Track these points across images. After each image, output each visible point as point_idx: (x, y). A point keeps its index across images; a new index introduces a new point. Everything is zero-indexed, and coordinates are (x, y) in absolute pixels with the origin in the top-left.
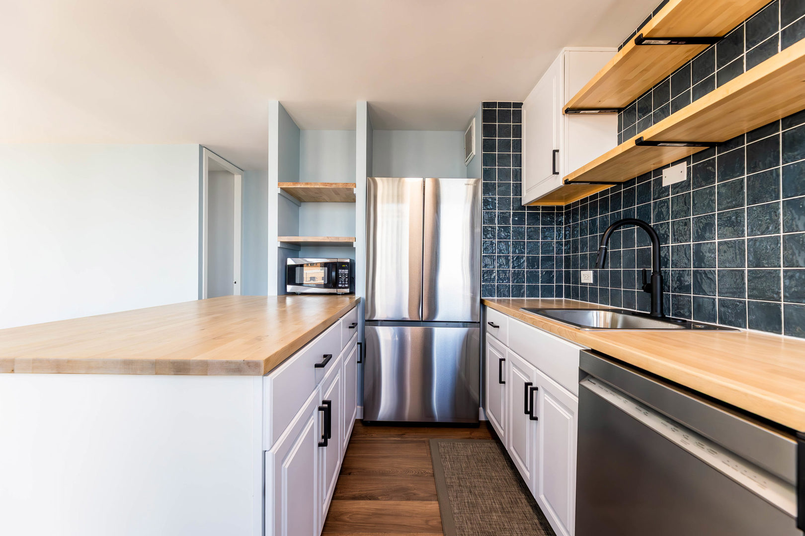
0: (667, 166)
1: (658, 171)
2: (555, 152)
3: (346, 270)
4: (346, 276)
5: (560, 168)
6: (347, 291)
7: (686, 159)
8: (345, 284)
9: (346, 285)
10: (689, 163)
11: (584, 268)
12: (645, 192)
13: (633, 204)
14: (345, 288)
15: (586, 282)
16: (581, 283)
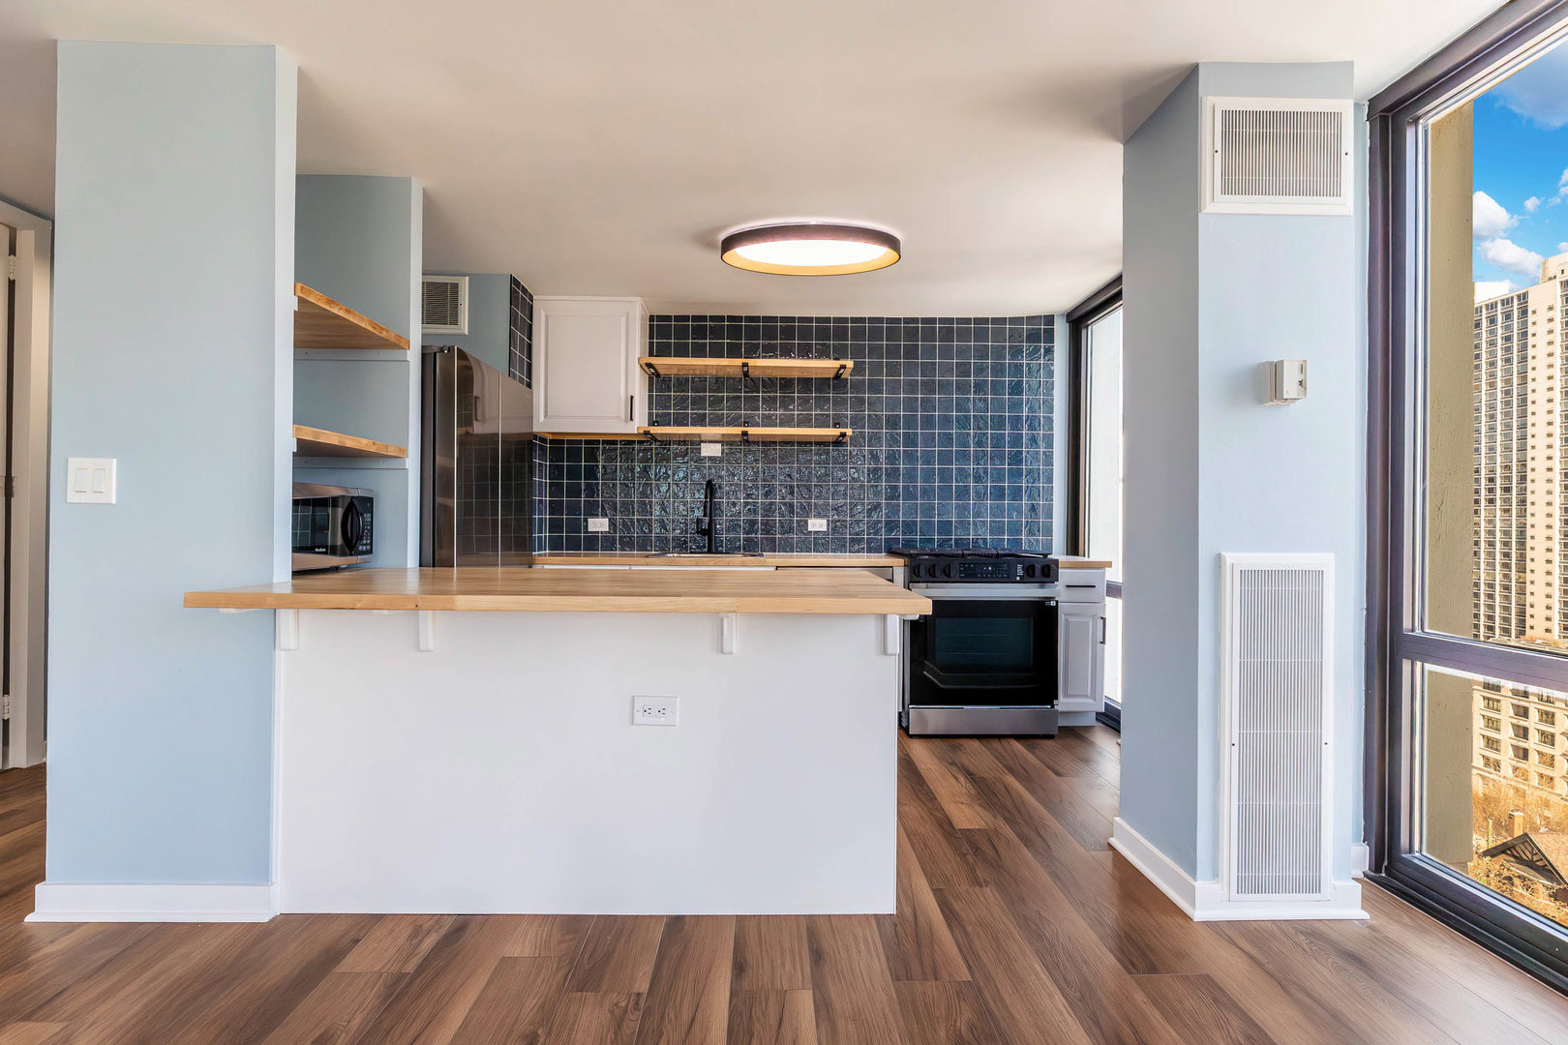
0: (705, 443)
1: (698, 444)
2: (632, 398)
3: (368, 515)
4: (368, 528)
5: (635, 415)
7: (722, 443)
8: (367, 544)
9: (368, 548)
10: (722, 446)
11: (594, 515)
15: (597, 530)
16: (587, 532)
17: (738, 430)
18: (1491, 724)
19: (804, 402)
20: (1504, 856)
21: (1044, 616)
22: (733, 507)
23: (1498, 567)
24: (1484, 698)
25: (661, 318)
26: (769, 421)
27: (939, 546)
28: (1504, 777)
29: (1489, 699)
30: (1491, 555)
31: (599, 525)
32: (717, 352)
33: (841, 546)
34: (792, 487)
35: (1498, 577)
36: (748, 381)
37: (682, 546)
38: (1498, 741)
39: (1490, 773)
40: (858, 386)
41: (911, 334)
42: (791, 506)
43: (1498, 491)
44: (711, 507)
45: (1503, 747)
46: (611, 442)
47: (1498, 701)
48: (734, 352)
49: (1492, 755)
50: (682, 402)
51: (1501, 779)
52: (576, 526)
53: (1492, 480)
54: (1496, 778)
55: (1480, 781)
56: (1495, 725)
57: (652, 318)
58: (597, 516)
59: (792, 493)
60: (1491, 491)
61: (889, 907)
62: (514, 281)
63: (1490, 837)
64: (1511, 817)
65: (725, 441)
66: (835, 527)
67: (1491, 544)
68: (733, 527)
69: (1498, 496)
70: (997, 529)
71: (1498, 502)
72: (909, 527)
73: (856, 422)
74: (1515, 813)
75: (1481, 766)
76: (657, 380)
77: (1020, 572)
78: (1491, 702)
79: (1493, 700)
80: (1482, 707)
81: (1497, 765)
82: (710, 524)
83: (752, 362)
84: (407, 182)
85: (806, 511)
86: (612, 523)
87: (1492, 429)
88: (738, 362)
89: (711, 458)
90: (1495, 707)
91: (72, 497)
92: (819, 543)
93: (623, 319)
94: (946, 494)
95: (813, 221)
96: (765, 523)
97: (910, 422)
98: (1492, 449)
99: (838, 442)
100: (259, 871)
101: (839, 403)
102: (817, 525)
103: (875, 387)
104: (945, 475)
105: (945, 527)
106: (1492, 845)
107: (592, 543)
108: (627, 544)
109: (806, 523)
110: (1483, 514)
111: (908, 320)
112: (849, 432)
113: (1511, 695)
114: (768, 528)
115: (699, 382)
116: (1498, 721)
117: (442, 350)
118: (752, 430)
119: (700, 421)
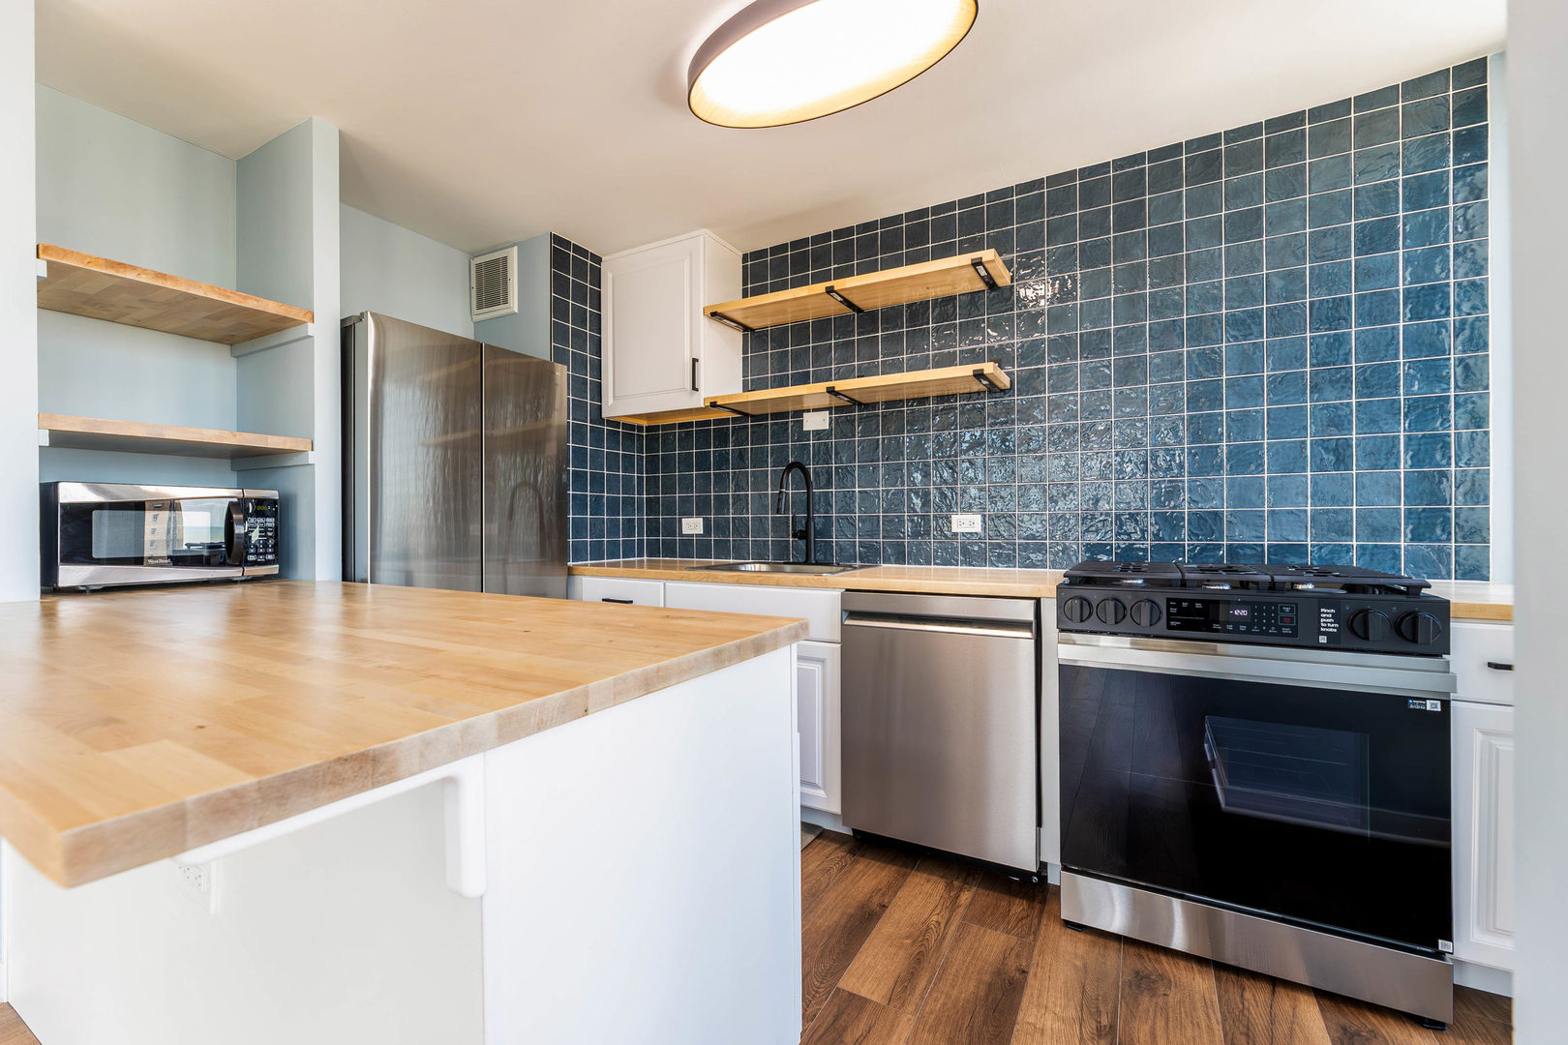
0: (808, 411)
1: (799, 413)
2: (695, 361)
3: (268, 520)
4: (270, 534)
5: (701, 383)
6: (274, 569)
7: (829, 409)
8: (265, 554)
9: (270, 557)
10: (830, 413)
11: (689, 514)
12: (780, 433)
13: (765, 441)
14: (268, 563)
15: (691, 533)
16: (681, 535)
25: (755, 255)
31: (692, 526)
33: (1005, 557)
34: (927, 465)
41: (1130, 184)
42: (926, 494)
52: (672, 528)
57: (746, 257)
58: (687, 515)
59: (927, 476)
65: (833, 407)
66: (995, 525)
73: (1028, 353)
76: (752, 337)
82: (807, 523)
85: (948, 503)
86: (707, 524)
88: (821, 288)
89: (817, 434)
92: (970, 552)
93: (687, 261)
97: (1130, 339)
99: (996, 390)
102: (966, 523)
105: (1206, 523)
107: (687, 549)
109: (948, 519)
118: (841, 385)
119: (803, 379)
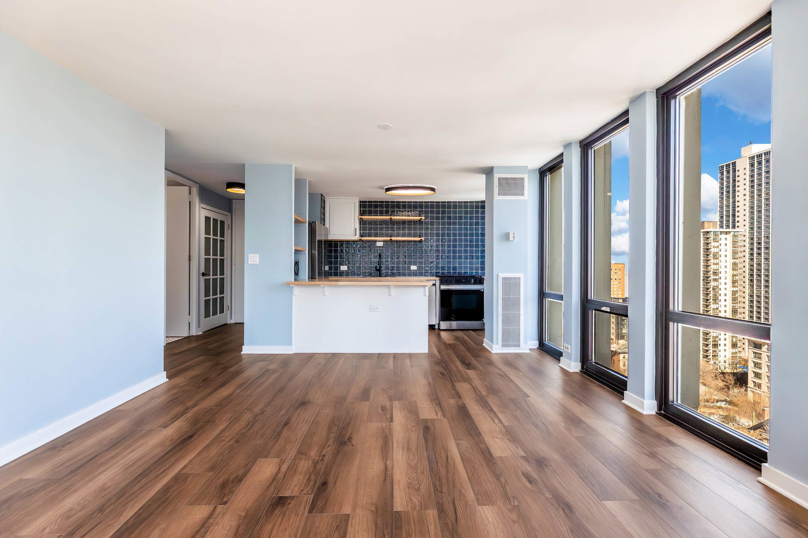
2: (356, 229)
15: (343, 270)
16: (340, 270)
17: (388, 239)
18: (757, 366)
19: (409, 229)
20: (760, 429)
21: (480, 294)
22: (387, 262)
23: (763, 287)
24: (754, 352)
25: (363, 202)
26: (398, 235)
27: (453, 274)
28: (763, 392)
29: (756, 353)
30: (759, 281)
31: (344, 268)
32: (381, 213)
33: (421, 274)
34: (406, 256)
35: (763, 292)
36: (392, 222)
37: (370, 275)
38: (760, 374)
39: (756, 390)
40: (426, 223)
41: (444, 207)
42: (405, 262)
43: (763, 249)
44: (380, 263)
45: (763, 377)
46: (348, 242)
47: (761, 354)
48: (387, 213)
49: (757, 381)
50: (370, 229)
51: (762, 393)
52: (336, 268)
53: (759, 243)
54: (759, 392)
55: (752, 394)
56: (759, 366)
57: (360, 202)
58: (343, 265)
59: (406, 258)
60: (759, 249)
61: (427, 351)
62: (322, 195)
63: (754, 420)
64: (764, 410)
65: (385, 241)
66: (419, 268)
67: (759, 276)
68: (387, 268)
69: (763, 252)
70: (472, 269)
71: (763, 254)
72: (443, 268)
73: (426, 235)
74: (766, 409)
75: (752, 386)
76: (362, 222)
77: (473, 281)
78: (757, 355)
79: (758, 353)
80: (753, 357)
81: (759, 386)
82: (380, 267)
83: (393, 217)
84: (306, 179)
85: (410, 263)
86: (348, 267)
87: (760, 217)
88: (389, 217)
89: (380, 247)
90: (759, 357)
91: (249, 263)
92: (415, 274)
93: (353, 205)
94: (454, 258)
95: (411, 185)
96: (397, 267)
97: (443, 235)
98: (759, 228)
99: (421, 241)
100: (290, 343)
101: (421, 229)
102: (413, 268)
103: (432, 224)
104: (454, 252)
105: (455, 268)
106: (755, 424)
107: (342, 274)
108: (354, 274)
109: (410, 267)
110: (755, 260)
111: (442, 202)
112: (423, 239)
113: (766, 351)
114: (398, 268)
115: (375, 222)
116: (761, 364)
117: (313, 222)
118: (393, 238)
119: (376, 235)
